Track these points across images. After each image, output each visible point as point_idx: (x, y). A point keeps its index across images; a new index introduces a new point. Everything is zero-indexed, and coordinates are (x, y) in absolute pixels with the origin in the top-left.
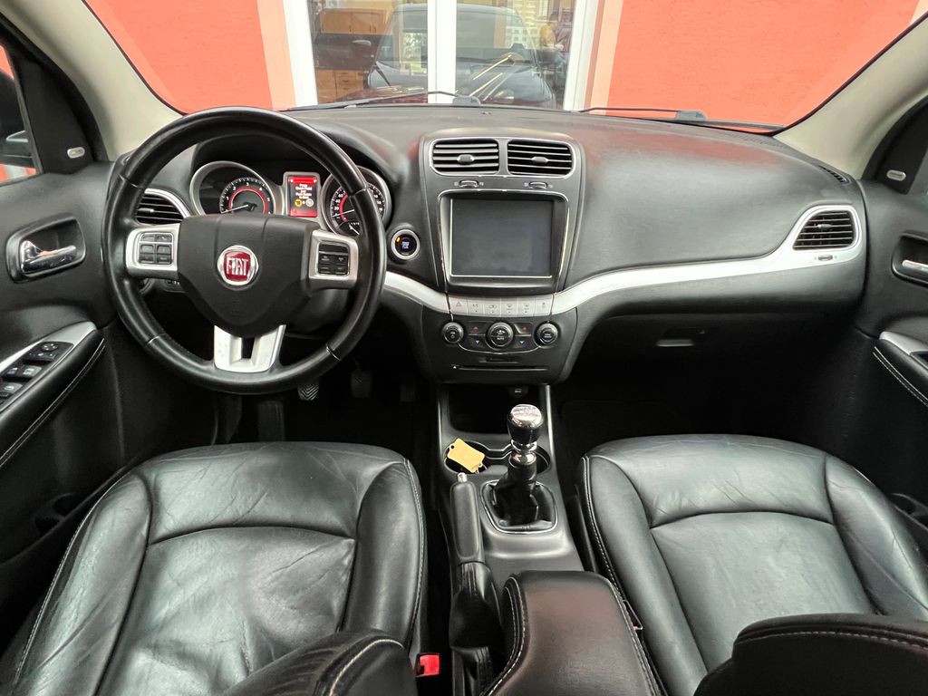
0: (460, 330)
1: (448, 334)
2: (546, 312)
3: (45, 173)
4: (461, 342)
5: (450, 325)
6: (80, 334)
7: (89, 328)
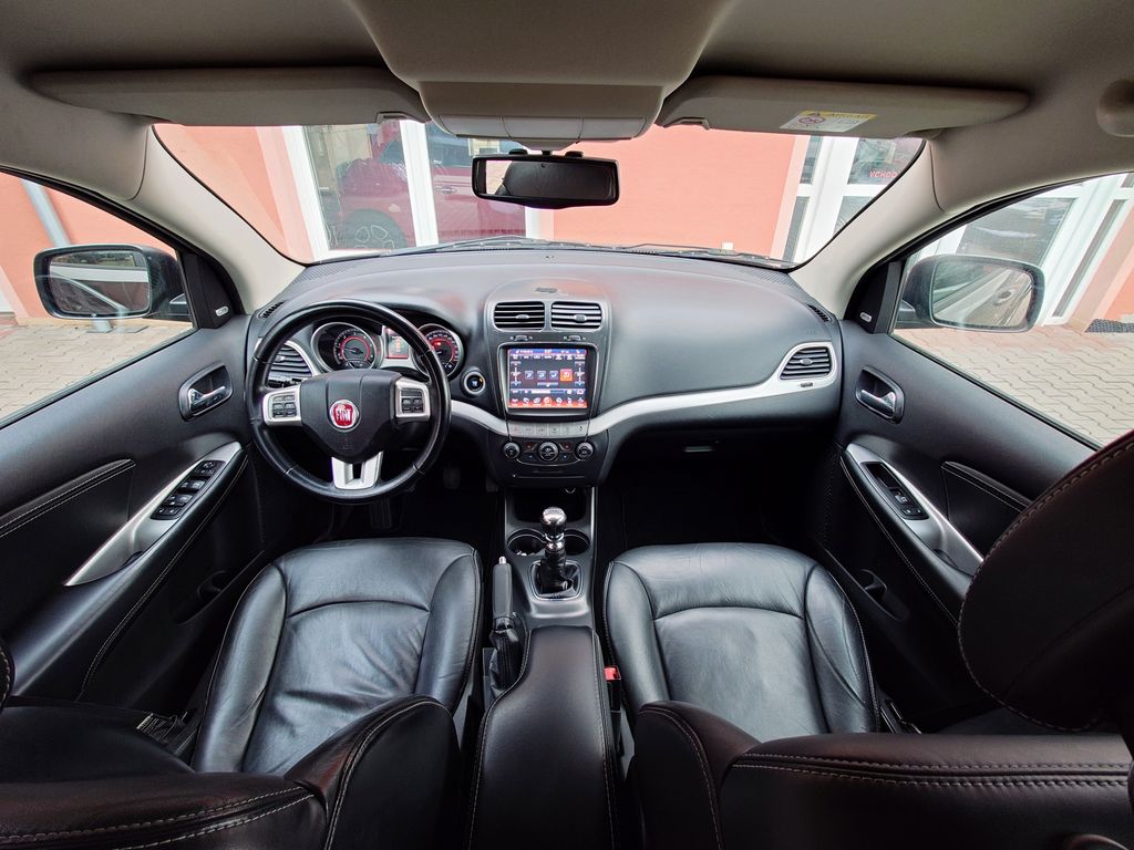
0: (517, 448)
1: (508, 451)
2: (583, 433)
3: (199, 328)
4: (519, 457)
5: (508, 446)
6: (230, 453)
7: (236, 447)
